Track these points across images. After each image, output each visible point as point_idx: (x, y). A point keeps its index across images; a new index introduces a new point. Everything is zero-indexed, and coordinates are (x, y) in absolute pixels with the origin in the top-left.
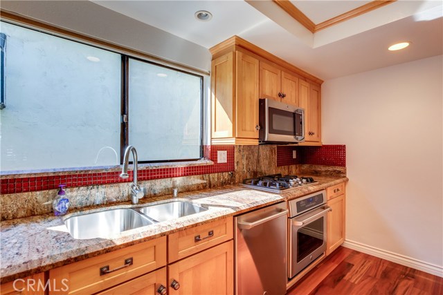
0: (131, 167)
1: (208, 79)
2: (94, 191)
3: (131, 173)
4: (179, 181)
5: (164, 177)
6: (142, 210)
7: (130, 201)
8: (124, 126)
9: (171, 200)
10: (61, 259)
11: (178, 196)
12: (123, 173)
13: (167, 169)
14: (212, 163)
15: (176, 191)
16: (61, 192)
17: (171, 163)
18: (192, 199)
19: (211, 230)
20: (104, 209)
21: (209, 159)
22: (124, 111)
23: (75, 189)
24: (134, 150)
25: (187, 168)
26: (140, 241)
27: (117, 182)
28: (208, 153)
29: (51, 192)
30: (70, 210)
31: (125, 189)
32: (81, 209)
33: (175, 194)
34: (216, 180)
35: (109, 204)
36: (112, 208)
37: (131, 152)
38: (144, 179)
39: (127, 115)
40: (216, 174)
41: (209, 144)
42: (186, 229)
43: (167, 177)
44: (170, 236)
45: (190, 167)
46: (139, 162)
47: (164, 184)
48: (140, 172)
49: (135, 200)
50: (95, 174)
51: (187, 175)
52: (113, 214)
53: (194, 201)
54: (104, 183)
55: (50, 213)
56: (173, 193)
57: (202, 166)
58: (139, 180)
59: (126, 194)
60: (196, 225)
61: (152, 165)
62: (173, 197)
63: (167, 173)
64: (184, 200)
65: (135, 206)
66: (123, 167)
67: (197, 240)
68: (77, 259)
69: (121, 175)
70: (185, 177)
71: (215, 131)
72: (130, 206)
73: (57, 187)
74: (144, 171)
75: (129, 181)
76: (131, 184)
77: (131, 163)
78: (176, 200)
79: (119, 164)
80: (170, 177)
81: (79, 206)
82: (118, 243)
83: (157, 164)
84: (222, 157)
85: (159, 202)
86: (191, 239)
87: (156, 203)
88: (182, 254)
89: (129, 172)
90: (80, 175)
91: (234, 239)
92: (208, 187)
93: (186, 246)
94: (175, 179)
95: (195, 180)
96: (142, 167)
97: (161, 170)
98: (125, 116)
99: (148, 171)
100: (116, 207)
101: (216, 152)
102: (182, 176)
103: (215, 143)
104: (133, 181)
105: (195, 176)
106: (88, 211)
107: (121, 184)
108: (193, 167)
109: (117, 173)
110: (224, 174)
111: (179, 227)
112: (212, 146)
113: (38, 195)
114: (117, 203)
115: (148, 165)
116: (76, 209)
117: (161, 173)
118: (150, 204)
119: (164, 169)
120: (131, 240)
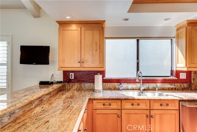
0: (140, 78)
1: (174, 40)
2: (129, 85)
3: (140, 80)
4: (159, 85)
5: (153, 83)
6: (144, 93)
7: (140, 90)
8: (138, 64)
9: (155, 92)
10: (124, 98)
11: (158, 91)
12: (137, 80)
13: (154, 80)
14: (177, 78)
15: (157, 89)
16: (121, 84)
17: (155, 78)
18: (163, 92)
19: (167, 103)
20: (132, 91)
21: (175, 76)
22: (138, 58)
23: (124, 83)
24: (141, 72)
25: (163, 80)
26: (141, 99)
27: (136, 83)
28: (174, 74)
29: (119, 83)
30: (123, 90)
31: (138, 85)
32: (126, 90)
33: (157, 90)
34: (179, 86)
35: (133, 89)
36: (134, 91)
37: (140, 73)
38: (145, 83)
39: (139, 60)
40: (179, 84)
41: (175, 70)
42: (156, 100)
43: (154, 83)
44: (151, 101)
45: (164, 80)
46: (143, 76)
47: (152, 85)
48: (143, 80)
49: (141, 89)
50: (129, 80)
51: (163, 83)
52: (134, 93)
53: (164, 93)
54: (132, 83)
55: (119, 89)
56: (156, 90)
57: (171, 80)
58: (143, 83)
59: (138, 87)
60: (160, 100)
61: (148, 78)
62: (156, 91)
63: (154, 81)
64: (160, 92)
65: (141, 91)
66: (137, 78)
67: (161, 105)
68: (127, 99)
69: (137, 81)
70: (162, 84)
71: (178, 64)
72: (140, 91)
73: (120, 82)
74: (145, 80)
75: (139, 83)
76: (140, 84)
77: (140, 77)
78: (157, 92)
79: (136, 77)
80: (155, 83)
81: (125, 89)
82: (136, 98)
83: (149, 78)
84: (183, 76)
85: (150, 92)
86: (159, 104)
87: (149, 92)
88: (155, 108)
89: (139, 80)
90: (125, 80)
91: (179, 110)
92: (174, 89)
93: (157, 106)
94: (157, 84)
95: (167, 86)
96: (144, 78)
97: (151, 80)
98: (138, 60)
99: (146, 80)
100: (135, 91)
101: (179, 74)
102: (160, 83)
103: (178, 69)
104: (141, 83)
105: (167, 84)
106: (127, 91)
107: (137, 84)
108: (166, 80)
109: (136, 80)
110: (184, 84)
111: (154, 99)
112: (176, 71)
113: (116, 84)
114: (136, 90)
115: (146, 77)
116: (124, 89)
117: (151, 81)
118: (146, 92)
119: (152, 80)
120: (139, 98)
